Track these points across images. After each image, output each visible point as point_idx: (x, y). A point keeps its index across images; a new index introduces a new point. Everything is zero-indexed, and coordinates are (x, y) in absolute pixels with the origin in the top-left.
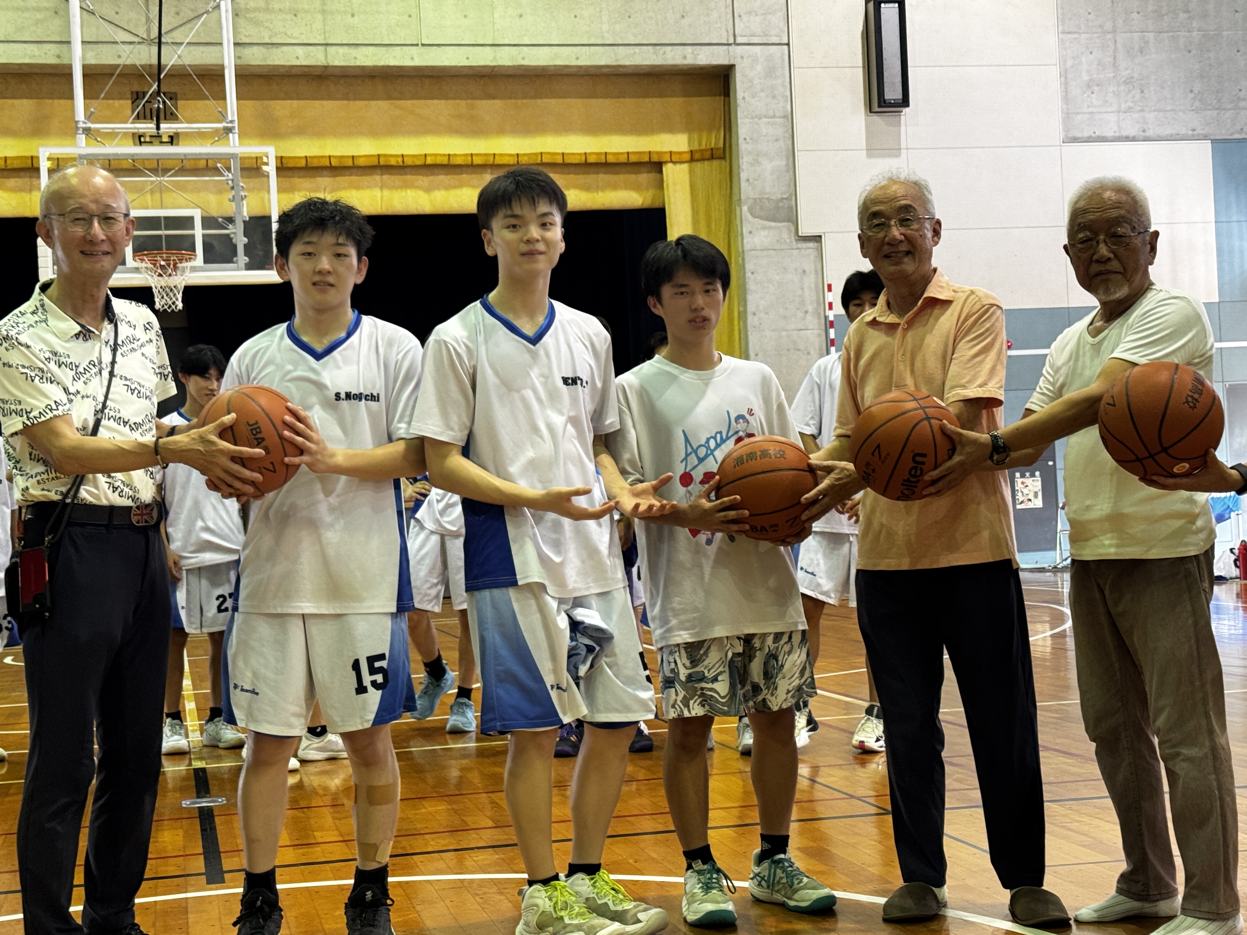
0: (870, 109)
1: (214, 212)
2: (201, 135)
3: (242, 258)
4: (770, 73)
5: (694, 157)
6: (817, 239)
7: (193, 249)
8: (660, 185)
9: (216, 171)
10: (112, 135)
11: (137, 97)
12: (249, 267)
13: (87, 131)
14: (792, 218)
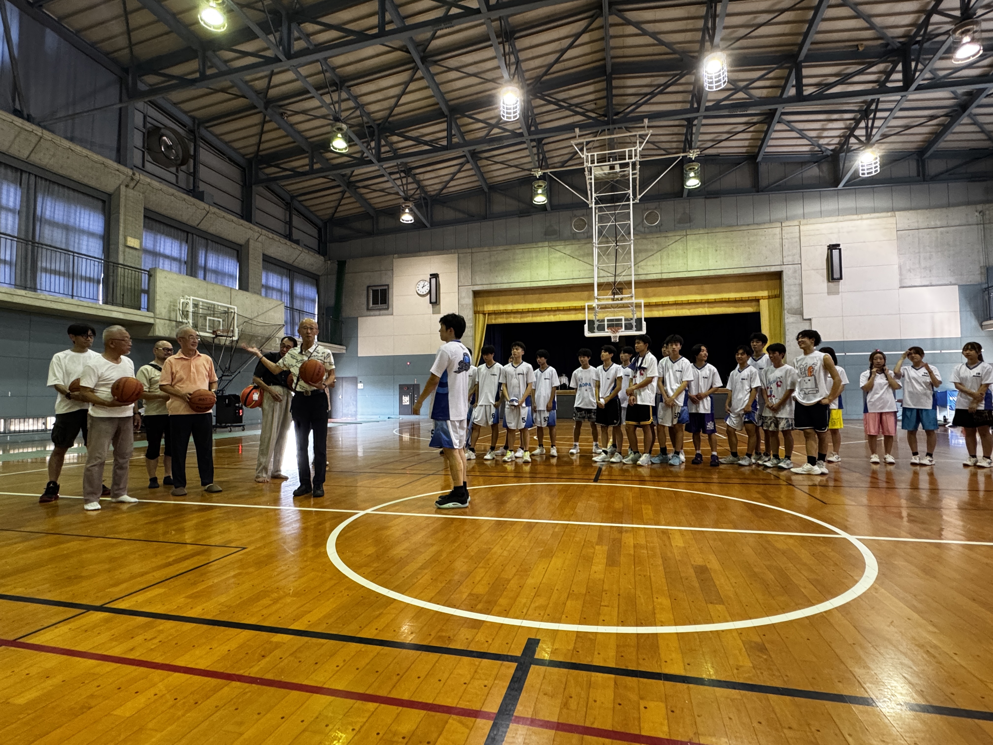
0: (829, 281)
1: (627, 317)
3: (634, 328)
4: (795, 272)
5: (769, 297)
6: (810, 320)
8: (759, 305)
9: (629, 307)
10: (603, 299)
11: (612, 289)
13: (598, 298)
14: (802, 314)
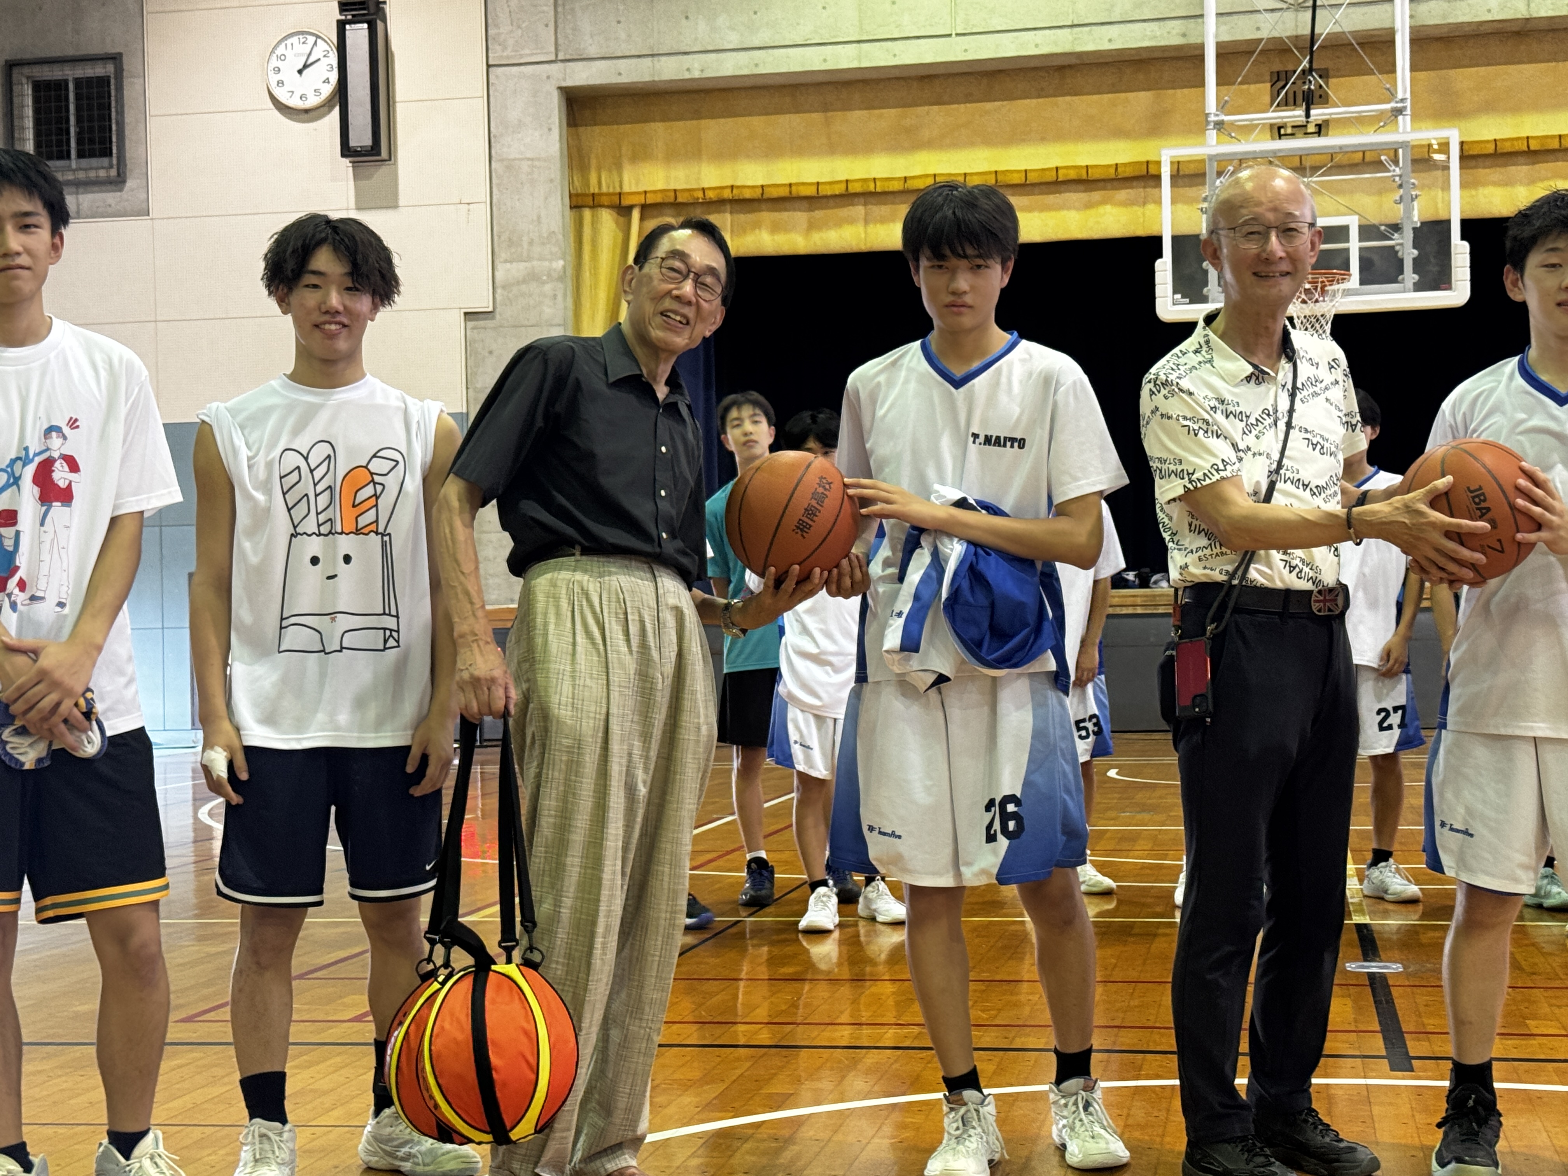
1: (1375, 218)
2: (1360, 121)
3: (1410, 276)
7: (1346, 266)
9: (1378, 165)
10: (1250, 128)
11: (1279, 79)
12: (1419, 287)
13: (1219, 125)
